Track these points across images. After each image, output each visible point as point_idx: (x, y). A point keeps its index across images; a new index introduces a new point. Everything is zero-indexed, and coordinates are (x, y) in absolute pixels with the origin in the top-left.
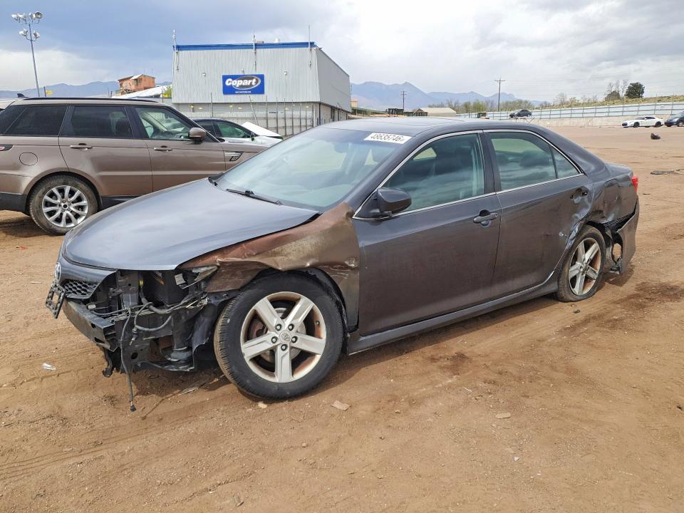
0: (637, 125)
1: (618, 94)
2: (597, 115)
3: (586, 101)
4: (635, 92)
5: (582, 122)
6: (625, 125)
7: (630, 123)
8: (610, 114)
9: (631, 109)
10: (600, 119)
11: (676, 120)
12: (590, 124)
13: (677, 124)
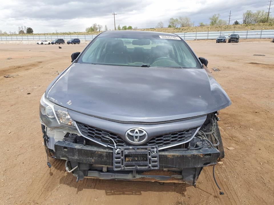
0: (42, 44)
1: (23, 32)
2: (23, 39)
3: (12, 34)
4: (30, 31)
5: (18, 42)
6: (38, 43)
7: (40, 43)
8: (29, 39)
9: (36, 37)
10: (25, 41)
11: (55, 42)
12: (21, 43)
13: (55, 43)
